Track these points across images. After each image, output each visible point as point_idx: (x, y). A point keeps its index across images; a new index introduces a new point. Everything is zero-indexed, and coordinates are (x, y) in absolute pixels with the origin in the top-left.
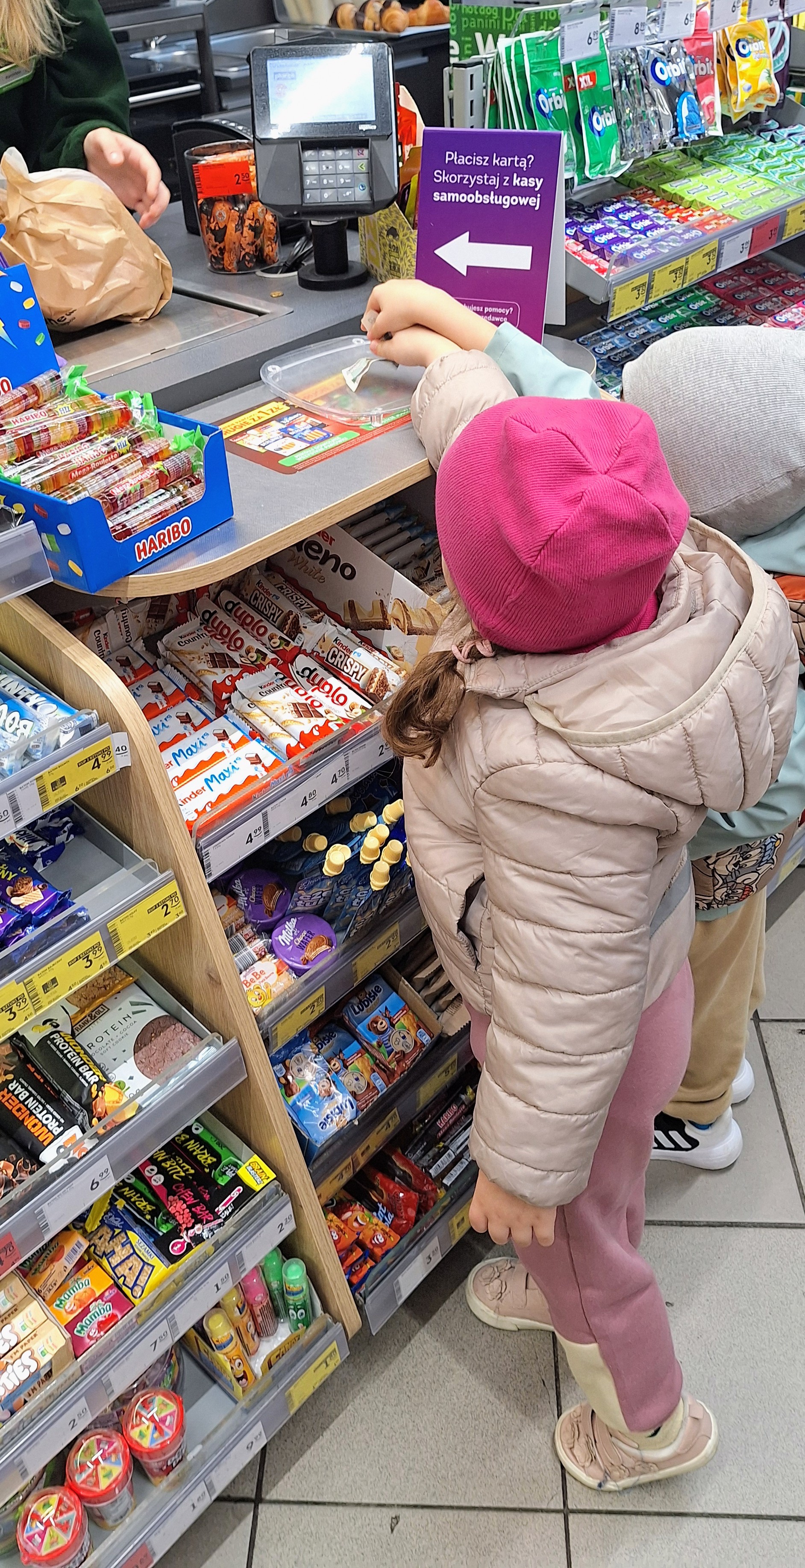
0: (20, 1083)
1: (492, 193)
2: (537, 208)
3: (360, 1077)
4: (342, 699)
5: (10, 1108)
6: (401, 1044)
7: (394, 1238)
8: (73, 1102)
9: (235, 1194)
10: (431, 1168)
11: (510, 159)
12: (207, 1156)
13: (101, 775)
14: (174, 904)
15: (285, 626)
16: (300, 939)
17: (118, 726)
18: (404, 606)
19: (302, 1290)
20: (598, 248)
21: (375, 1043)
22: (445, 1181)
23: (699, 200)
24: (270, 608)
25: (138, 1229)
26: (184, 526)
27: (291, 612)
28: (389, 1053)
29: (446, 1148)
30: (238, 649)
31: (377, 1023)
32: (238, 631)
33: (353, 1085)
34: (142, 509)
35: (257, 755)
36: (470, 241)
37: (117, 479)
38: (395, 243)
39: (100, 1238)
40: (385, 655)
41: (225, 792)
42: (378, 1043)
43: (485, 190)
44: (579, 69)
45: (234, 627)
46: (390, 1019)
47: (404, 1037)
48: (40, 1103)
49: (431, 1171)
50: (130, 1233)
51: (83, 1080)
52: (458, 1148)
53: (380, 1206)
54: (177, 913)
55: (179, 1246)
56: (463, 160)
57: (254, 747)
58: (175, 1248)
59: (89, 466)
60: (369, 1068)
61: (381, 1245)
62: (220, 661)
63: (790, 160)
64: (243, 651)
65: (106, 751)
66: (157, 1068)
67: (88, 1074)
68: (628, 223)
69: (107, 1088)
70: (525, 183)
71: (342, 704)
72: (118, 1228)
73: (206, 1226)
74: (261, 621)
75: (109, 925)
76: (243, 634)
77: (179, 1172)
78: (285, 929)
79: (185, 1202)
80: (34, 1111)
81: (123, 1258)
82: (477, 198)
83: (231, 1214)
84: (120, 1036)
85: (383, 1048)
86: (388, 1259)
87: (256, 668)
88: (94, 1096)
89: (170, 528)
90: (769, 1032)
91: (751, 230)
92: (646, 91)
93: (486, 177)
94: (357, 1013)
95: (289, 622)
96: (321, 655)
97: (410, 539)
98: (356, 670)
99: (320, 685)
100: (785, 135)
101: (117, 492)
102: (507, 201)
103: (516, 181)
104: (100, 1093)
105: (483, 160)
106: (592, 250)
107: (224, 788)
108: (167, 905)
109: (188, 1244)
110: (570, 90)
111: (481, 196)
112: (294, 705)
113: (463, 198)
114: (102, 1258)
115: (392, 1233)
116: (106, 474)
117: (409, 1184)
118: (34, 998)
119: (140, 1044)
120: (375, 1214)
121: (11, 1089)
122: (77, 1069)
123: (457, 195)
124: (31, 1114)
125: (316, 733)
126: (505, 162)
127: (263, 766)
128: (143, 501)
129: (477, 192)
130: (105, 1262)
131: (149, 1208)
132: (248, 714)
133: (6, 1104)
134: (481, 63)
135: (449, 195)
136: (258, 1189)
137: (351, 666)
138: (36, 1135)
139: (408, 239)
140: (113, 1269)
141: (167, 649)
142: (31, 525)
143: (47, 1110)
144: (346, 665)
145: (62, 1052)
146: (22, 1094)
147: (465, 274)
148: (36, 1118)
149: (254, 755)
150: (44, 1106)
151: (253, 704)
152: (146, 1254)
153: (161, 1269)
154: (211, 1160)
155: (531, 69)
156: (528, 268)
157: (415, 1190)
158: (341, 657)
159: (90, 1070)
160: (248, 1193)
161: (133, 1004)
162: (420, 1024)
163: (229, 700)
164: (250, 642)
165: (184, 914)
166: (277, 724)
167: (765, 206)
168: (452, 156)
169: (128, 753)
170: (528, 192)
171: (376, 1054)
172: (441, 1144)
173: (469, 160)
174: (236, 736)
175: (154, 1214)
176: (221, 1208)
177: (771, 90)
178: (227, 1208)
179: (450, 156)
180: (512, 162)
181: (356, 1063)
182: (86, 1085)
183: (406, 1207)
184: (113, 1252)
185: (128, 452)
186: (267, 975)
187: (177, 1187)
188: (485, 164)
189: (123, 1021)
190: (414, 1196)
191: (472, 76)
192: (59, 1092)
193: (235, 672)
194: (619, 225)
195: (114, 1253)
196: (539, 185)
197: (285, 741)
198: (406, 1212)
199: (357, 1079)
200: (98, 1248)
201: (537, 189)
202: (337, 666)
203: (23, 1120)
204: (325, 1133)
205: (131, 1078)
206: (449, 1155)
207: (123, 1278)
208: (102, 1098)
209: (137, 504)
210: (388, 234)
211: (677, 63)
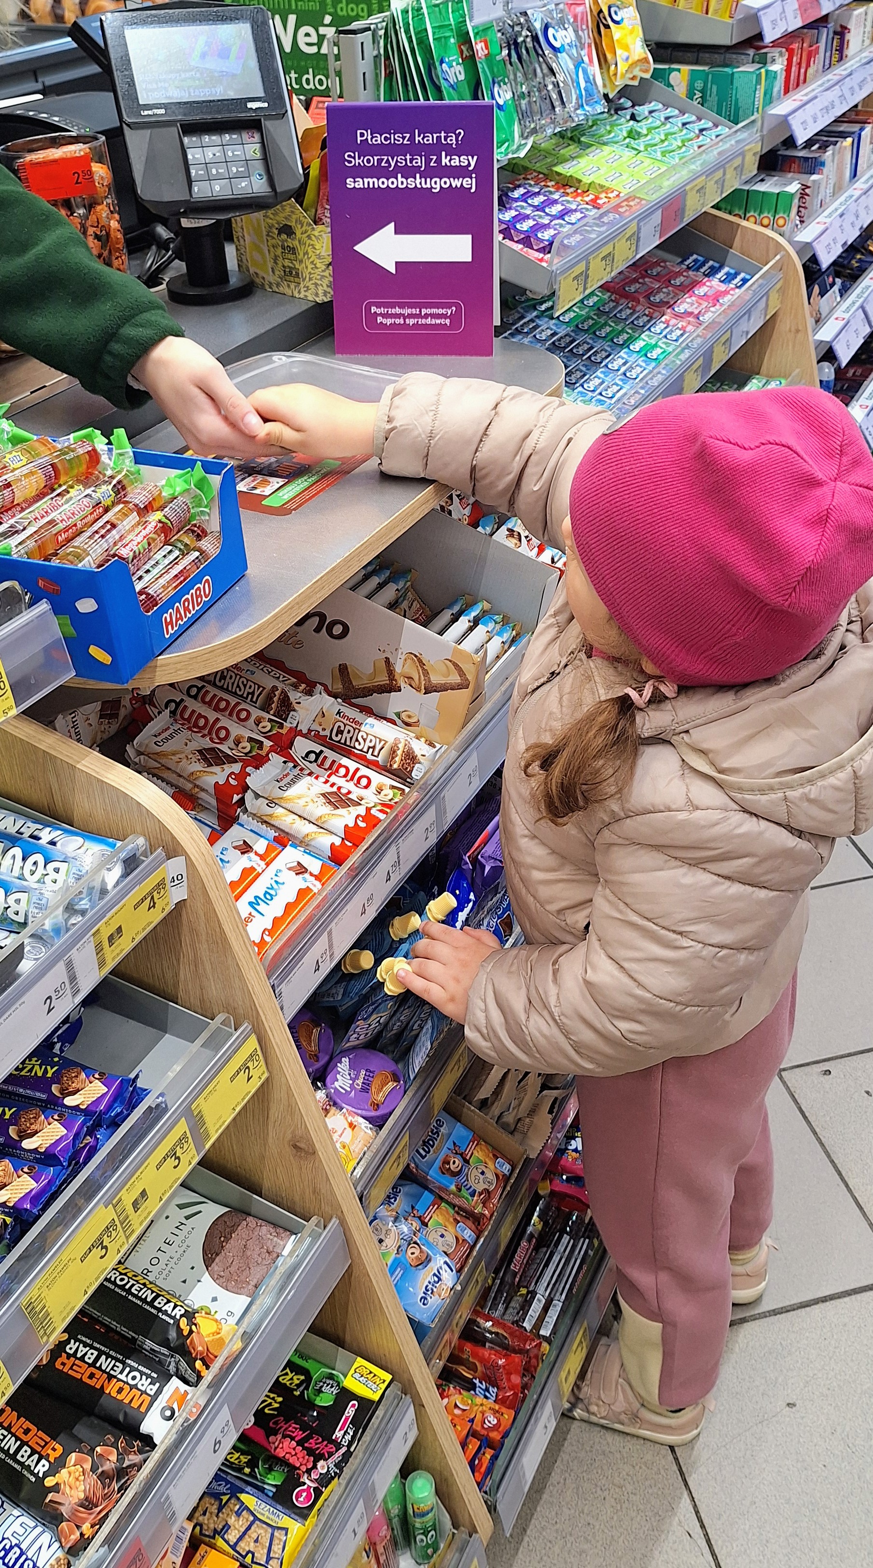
0: (81, 1341)
1: (418, 176)
2: (473, 190)
3: (444, 1233)
4: (364, 782)
5: (79, 1376)
6: (481, 1181)
7: (508, 1415)
8: (157, 1348)
9: (350, 1412)
10: (524, 1320)
11: (435, 136)
12: (291, 1375)
13: (156, 916)
14: (256, 1064)
15: (270, 705)
16: (360, 1081)
17: (173, 850)
18: (420, 661)
19: (432, 1509)
20: (523, 236)
21: (453, 1188)
22: (542, 1332)
23: (597, 181)
24: (245, 686)
25: (249, 1489)
26: (205, 587)
27: (275, 688)
28: (473, 1195)
29: (533, 1294)
30: (222, 740)
31: (448, 1163)
32: (217, 720)
33: (440, 1244)
34: (155, 572)
35: (299, 863)
36: (396, 233)
37: (117, 537)
38: (290, 243)
39: (204, 1514)
40: (394, 722)
41: (280, 913)
42: (457, 1186)
43: (409, 172)
44: (476, 34)
45: (212, 716)
46: (461, 1155)
47: (483, 1173)
48: (117, 1360)
49: (524, 1325)
50: (243, 1497)
51: (164, 1317)
52: (546, 1290)
53: (477, 1381)
54: (259, 1073)
55: (304, 1494)
56: (379, 139)
57: (291, 855)
58: (301, 1499)
59: (75, 525)
60: (451, 1220)
61: (496, 1427)
62: (213, 758)
63: (663, 138)
64: (230, 742)
65: (161, 885)
66: (243, 1278)
67: (169, 1308)
68: (537, 208)
69: (199, 1319)
70: (456, 162)
71: (366, 787)
72: (225, 1494)
73: (330, 1461)
74: (238, 704)
75: (193, 1107)
76: (224, 722)
77: (270, 1404)
78: (339, 1073)
79: (292, 1439)
80: (112, 1372)
81: (242, 1530)
82: (400, 182)
83: (353, 1437)
84: (181, 1251)
85: (464, 1192)
86: (509, 1442)
87: (259, 762)
88: (185, 1333)
89: (193, 591)
91: (660, 211)
92: (541, 59)
93: (408, 157)
94: (424, 1157)
95: (275, 699)
96: (322, 733)
97: (381, 586)
98: (372, 745)
99: (333, 769)
100: (647, 113)
101: (125, 552)
102: (437, 184)
103: (445, 161)
104: (194, 1327)
105: (404, 138)
106: (516, 239)
107: (276, 909)
108: (248, 1068)
109: (315, 1489)
110: (470, 60)
111: (404, 180)
112: (323, 795)
113: (383, 183)
114: (214, 1538)
115: (504, 1410)
116: (103, 532)
117: (506, 1347)
118: (125, 1222)
119: (210, 1254)
120: (472, 1392)
121: (71, 1352)
122: (151, 1304)
123: (375, 180)
124: (110, 1377)
125: (362, 825)
126: (430, 139)
127: (311, 874)
128: (152, 562)
129: (399, 176)
130: (220, 1542)
131: (244, 1459)
132: (271, 815)
133: (70, 1372)
134: (369, 29)
135: (366, 180)
136: (376, 1397)
137: (365, 740)
138: (126, 1401)
139: (309, 237)
140: (233, 1547)
141: (139, 753)
142: (44, 606)
143: (130, 1366)
144: (357, 740)
145: (122, 1287)
146: (89, 1355)
147: (394, 271)
148: (119, 1380)
149: (296, 864)
150: (123, 1363)
151: (272, 802)
152: (271, 1516)
153: (296, 1528)
154: (297, 1379)
155: (434, 33)
156: (469, 259)
157: (515, 1351)
158: (349, 732)
159: (169, 1301)
160: (367, 1408)
161: (181, 1207)
162: (497, 1153)
163: (242, 802)
164: (236, 730)
165: (266, 1075)
166: (310, 822)
167: (668, 185)
168: (364, 135)
169: (185, 884)
170: (461, 172)
171: (456, 1201)
172: (524, 1291)
173: (386, 139)
174: (260, 846)
175: (252, 1464)
176: (338, 1434)
177: (646, 60)
178: (346, 1432)
179: (362, 135)
180: (439, 138)
181: (435, 1217)
182: (172, 1322)
183: (509, 1374)
184: (227, 1527)
185: (114, 504)
186: (339, 1133)
187: (276, 1423)
188: (405, 142)
189: (177, 1231)
190: (517, 1358)
191: (362, 43)
192: (134, 1340)
193: (236, 768)
194: (533, 211)
195: (230, 1527)
196: (473, 164)
197: (325, 841)
198: (509, 1380)
199: (442, 1236)
200: (205, 1527)
201: (471, 168)
202: (345, 744)
203: (102, 1386)
204: (429, 1308)
205: (214, 1299)
206: (539, 1300)
207: (250, 1555)
208: (198, 1333)
209: (147, 567)
210: (279, 234)
211: (566, 29)
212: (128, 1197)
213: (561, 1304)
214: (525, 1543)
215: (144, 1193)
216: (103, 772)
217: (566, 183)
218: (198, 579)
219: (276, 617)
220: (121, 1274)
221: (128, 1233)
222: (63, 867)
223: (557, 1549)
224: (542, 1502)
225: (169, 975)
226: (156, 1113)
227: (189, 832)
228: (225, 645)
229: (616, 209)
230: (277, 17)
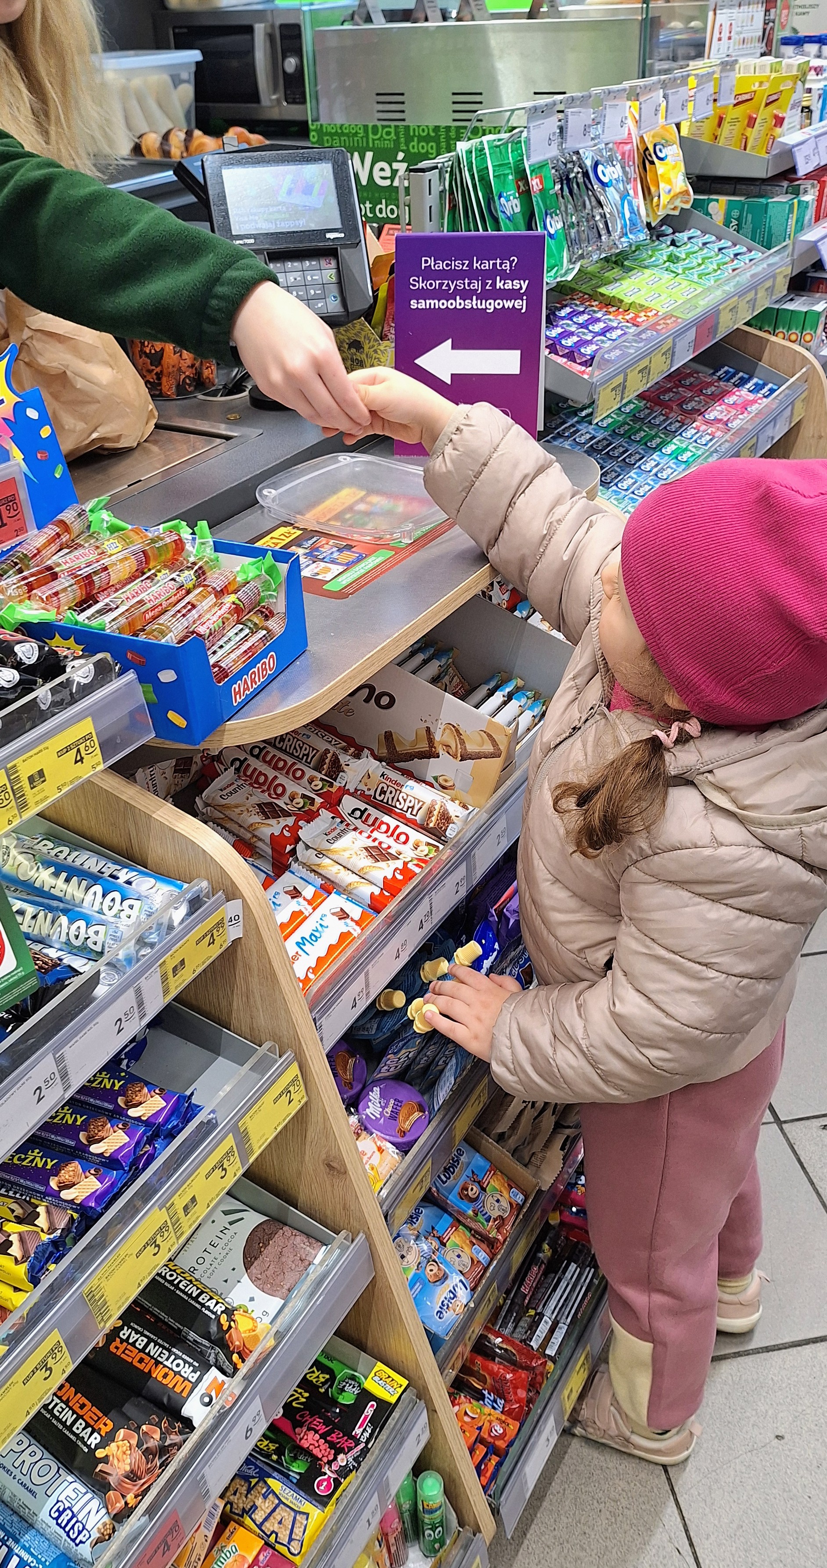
0: (133, 1329)
1: (474, 298)
2: (523, 311)
3: (461, 1254)
4: (403, 838)
5: (130, 1360)
6: (496, 1208)
7: (513, 1426)
8: (199, 1339)
9: (369, 1411)
10: (531, 1339)
11: (491, 262)
12: (317, 1374)
13: (215, 952)
14: (297, 1088)
15: (322, 766)
16: (389, 1110)
17: (232, 893)
18: (457, 731)
19: (440, 1507)
20: (567, 351)
21: (470, 1212)
22: (548, 1352)
23: (637, 301)
24: (301, 748)
25: (275, 1474)
26: (270, 662)
27: (327, 751)
28: (488, 1220)
29: (541, 1315)
30: (279, 796)
31: (467, 1190)
32: (276, 777)
33: (457, 1263)
34: (227, 647)
35: (342, 909)
36: (453, 348)
37: (196, 616)
38: (359, 356)
39: (235, 1494)
40: (432, 786)
41: (323, 954)
42: (474, 1211)
43: (466, 295)
44: (532, 171)
45: (271, 773)
46: (479, 1182)
47: (498, 1201)
48: (164, 1348)
49: (532, 1344)
50: (270, 1481)
51: (207, 1312)
52: (553, 1313)
53: (486, 1392)
54: (299, 1097)
55: (325, 1484)
56: (441, 265)
57: (335, 901)
58: (322, 1488)
59: (161, 605)
60: (468, 1242)
61: (502, 1437)
62: (270, 811)
63: (700, 262)
64: (286, 798)
65: (220, 924)
66: (277, 1281)
67: (211, 1304)
68: (582, 326)
69: (237, 1316)
70: (509, 285)
71: (405, 843)
72: (253, 1477)
73: (349, 1455)
74: (294, 764)
75: (240, 1124)
76: (282, 780)
77: (297, 1399)
78: (370, 1101)
79: (316, 1432)
80: (159, 1359)
81: (268, 1511)
82: (458, 303)
83: (371, 1435)
84: (224, 1253)
85: (480, 1218)
86: (514, 1451)
87: (310, 816)
88: (225, 1328)
89: (259, 665)
90: (794, 1133)
91: (694, 329)
92: (590, 193)
93: (467, 281)
94: (444, 1183)
95: (327, 761)
96: (367, 793)
97: (425, 662)
98: (411, 805)
99: (376, 825)
100: (686, 239)
101: (202, 630)
102: (491, 305)
103: (499, 285)
104: (232, 1323)
105: (463, 264)
106: (561, 354)
107: (319, 949)
108: (290, 1092)
109: (335, 1479)
110: (526, 194)
111: (462, 302)
112: (366, 849)
113: (443, 304)
114: (242, 1517)
115: (510, 1421)
116: (184, 611)
117: (514, 1363)
118: (176, 1223)
119: (250, 1257)
120: (481, 1402)
121: (124, 1337)
122: (196, 1299)
123: (436, 301)
124: (157, 1363)
125: (400, 877)
126: (487, 265)
127: (352, 920)
128: (225, 639)
129: (458, 298)
130: (248, 1521)
131: (272, 1447)
132: (319, 865)
133: (123, 1356)
134: (436, 168)
135: (428, 302)
136: (393, 1400)
137: (405, 801)
138: (171, 1386)
140: (260, 1526)
141: (207, 805)
142: (131, 676)
143: (175, 1354)
144: (398, 800)
145: (172, 1282)
146: (139, 1341)
147: (449, 382)
148: (165, 1366)
149: (339, 910)
150: (169, 1351)
151: (320, 853)
152: (294, 1501)
153: (316, 1513)
154: (323, 1377)
155: (494, 171)
156: (518, 372)
157: (523, 1368)
158: (391, 792)
159: (211, 1298)
160: (384, 1409)
161: (226, 1213)
162: (512, 1183)
163: (293, 852)
164: (291, 787)
165: (305, 1099)
166: (353, 872)
167: (704, 304)
168: (427, 262)
169: (241, 924)
170: (513, 294)
171: (472, 1225)
172: (532, 1312)
173: (447, 265)
174: (308, 892)
175: (280, 1452)
176: (358, 1431)
177: (686, 192)
178: (365, 1430)
180: (495, 264)
181: (452, 1238)
182: (213, 1317)
183: (516, 1388)
184: (254, 1507)
185: (195, 587)
186: (369, 1156)
187: (302, 1416)
188: (464, 268)
189: (221, 1235)
190: (523, 1374)
191: (430, 180)
192: (180, 1331)
193: (290, 821)
194: (578, 329)
195: (257, 1508)
196: (524, 287)
197: (366, 891)
198: (516, 1394)
199: (459, 1256)
200: (235, 1506)
201: (522, 291)
202: (387, 803)
203: (150, 1370)
204: (444, 1322)
205: (252, 1299)
206: (546, 1322)
207: (274, 1535)
208: (236, 1328)
209: (221, 643)
210: (349, 348)
211: (614, 166)
212: (180, 1202)
213: (566, 1327)
214: (524, 1546)
215: (193, 1199)
216: (174, 822)
217: (609, 303)
218: (264, 654)
219: (330, 690)
220: (171, 1270)
221: (178, 1234)
222: (137, 904)
223: (554, 1555)
224: (542, 1509)
225: (224, 1003)
226: (208, 1127)
227: (246, 878)
228: (285, 714)
229: (653, 327)
230: (356, 154)
